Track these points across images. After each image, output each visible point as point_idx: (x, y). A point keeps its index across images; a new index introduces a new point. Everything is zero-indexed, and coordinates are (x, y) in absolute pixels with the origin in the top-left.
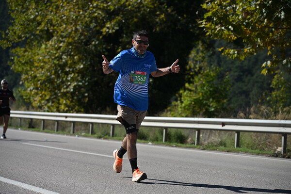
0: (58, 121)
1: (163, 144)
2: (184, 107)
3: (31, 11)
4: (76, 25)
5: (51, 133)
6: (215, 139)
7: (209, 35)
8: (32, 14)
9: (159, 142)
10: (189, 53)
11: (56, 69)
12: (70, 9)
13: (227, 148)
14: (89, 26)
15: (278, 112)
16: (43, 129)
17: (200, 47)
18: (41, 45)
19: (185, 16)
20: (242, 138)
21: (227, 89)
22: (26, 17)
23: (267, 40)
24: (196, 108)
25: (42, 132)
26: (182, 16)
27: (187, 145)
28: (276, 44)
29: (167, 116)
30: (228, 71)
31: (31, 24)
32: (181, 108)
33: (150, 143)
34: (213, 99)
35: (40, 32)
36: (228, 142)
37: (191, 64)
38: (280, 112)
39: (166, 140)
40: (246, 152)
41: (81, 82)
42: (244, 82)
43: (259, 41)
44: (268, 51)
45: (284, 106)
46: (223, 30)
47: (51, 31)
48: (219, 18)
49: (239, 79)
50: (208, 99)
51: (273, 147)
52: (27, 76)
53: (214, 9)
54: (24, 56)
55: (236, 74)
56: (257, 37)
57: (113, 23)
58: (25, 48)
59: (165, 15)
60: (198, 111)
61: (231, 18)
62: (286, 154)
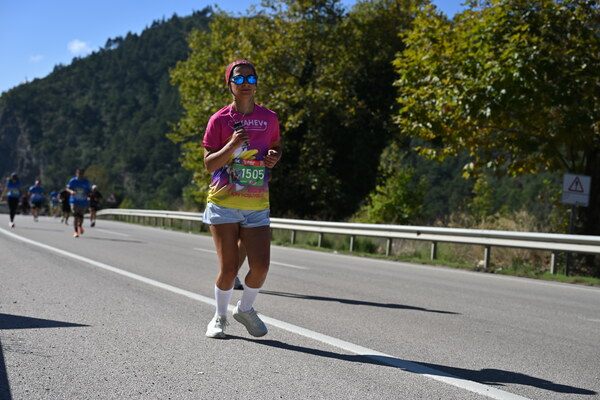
1: (350, 254)
2: (374, 213)
3: (206, 101)
6: (409, 249)
7: (405, 133)
8: (207, 105)
9: (346, 251)
10: (381, 152)
13: (422, 260)
15: (481, 221)
17: (394, 146)
19: (378, 111)
20: (440, 249)
21: (424, 193)
22: (200, 108)
23: (470, 139)
24: (388, 215)
26: (375, 111)
27: (378, 256)
28: (480, 144)
29: (354, 222)
32: (371, 213)
33: (336, 252)
34: (407, 204)
36: (423, 253)
37: (383, 164)
38: (483, 221)
39: (353, 249)
40: (444, 265)
42: (442, 186)
43: (461, 140)
44: (470, 152)
45: (488, 214)
46: (420, 127)
48: (416, 114)
49: (436, 183)
50: (401, 204)
51: (474, 260)
52: (199, 174)
53: (410, 103)
54: (197, 152)
55: (434, 177)
56: (459, 136)
57: (297, 116)
58: (198, 142)
59: (356, 110)
60: (390, 217)
61: (430, 114)
62: (490, 268)
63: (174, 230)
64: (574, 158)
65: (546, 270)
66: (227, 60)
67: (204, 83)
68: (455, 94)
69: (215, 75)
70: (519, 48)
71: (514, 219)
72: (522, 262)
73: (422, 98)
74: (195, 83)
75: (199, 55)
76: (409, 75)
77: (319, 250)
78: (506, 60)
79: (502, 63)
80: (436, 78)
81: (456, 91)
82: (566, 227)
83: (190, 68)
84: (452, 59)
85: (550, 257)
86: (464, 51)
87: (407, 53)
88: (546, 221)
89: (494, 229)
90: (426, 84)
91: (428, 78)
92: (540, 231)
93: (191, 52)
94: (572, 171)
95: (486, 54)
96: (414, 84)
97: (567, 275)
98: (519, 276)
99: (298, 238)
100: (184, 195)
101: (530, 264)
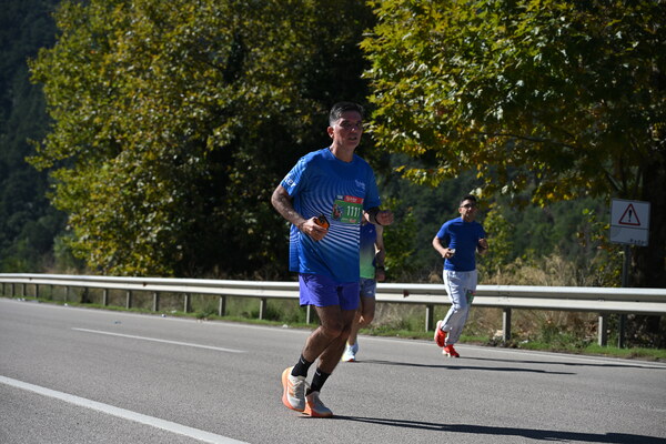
0: (130, 291)
1: (309, 327)
3: (84, 108)
4: (159, 131)
5: (120, 311)
6: (393, 317)
7: (380, 145)
8: (86, 114)
9: (300, 324)
11: (128, 204)
12: (149, 105)
14: (182, 133)
15: (495, 271)
16: (107, 304)
18: (102, 165)
21: (411, 235)
22: (76, 118)
23: (476, 153)
25: (104, 309)
28: (491, 159)
30: (410, 205)
31: (84, 129)
33: (285, 326)
35: (99, 143)
36: (415, 322)
38: (499, 272)
39: (311, 321)
41: (169, 225)
43: (462, 155)
44: (477, 172)
45: (505, 263)
46: (403, 138)
47: (118, 141)
48: (397, 119)
51: (488, 329)
52: (78, 216)
53: (388, 103)
54: (73, 183)
55: (425, 210)
56: (459, 148)
58: (74, 169)
61: (416, 118)
62: (511, 341)
63: (40, 302)
64: (625, 176)
65: (592, 341)
66: (115, 44)
67: (81, 80)
68: (452, 88)
69: (97, 69)
70: (541, 19)
71: (544, 269)
72: (557, 331)
73: (405, 94)
74: (67, 80)
75: (70, 41)
76: (384, 62)
77: (260, 324)
78: (524, 36)
79: (517, 41)
80: (423, 66)
81: (453, 84)
82: (617, 278)
83: (60, 58)
84: (445, 37)
85: (596, 321)
86: (461, 24)
87: (379, 30)
88: (588, 268)
89: (515, 284)
90: (409, 75)
91: (414, 64)
92: (581, 284)
93: (61, 34)
94: (623, 195)
95: (494, 29)
96: (391, 75)
97: (622, 347)
98: (554, 351)
99: (228, 307)
100: (56, 248)
101: (569, 332)
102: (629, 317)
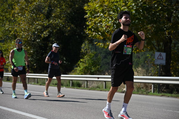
1: (70, 88)
2: (80, 70)
3: (7, 25)
6: (95, 85)
7: (90, 37)
8: (7, 27)
9: (69, 87)
10: (82, 45)
12: (25, 25)
13: (100, 89)
14: (35, 33)
17: (87, 42)
18: (12, 42)
21: (100, 62)
22: (4, 28)
24: (86, 71)
27: (82, 88)
30: (99, 53)
31: (7, 32)
32: (79, 70)
33: (64, 87)
34: (93, 66)
35: (11, 36)
36: (101, 86)
37: (83, 50)
39: (72, 86)
42: (107, 58)
46: (96, 34)
47: (16, 35)
48: (95, 29)
49: (105, 57)
50: (91, 67)
51: (121, 88)
52: (5, 56)
53: (92, 25)
54: (4, 47)
55: (104, 55)
58: (4, 43)
59: (70, 28)
60: (87, 72)
61: (100, 29)
64: (159, 45)
65: (150, 91)
66: (15, 8)
67: (6, 18)
68: (110, 21)
69: (10, 14)
71: (136, 71)
72: (140, 89)
73: (97, 22)
75: (3, 6)
76: (91, 13)
78: (130, 6)
79: (128, 7)
80: (102, 14)
81: (110, 19)
82: (157, 74)
84: (108, 6)
85: (152, 86)
86: (113, 3)
87: (89, 4)
88: (149, 71)
90: (98, 17)
91: (99, 14)
94: (158, 51)
95: (122, 4)
96: (93, 17)
97: (159, 93)
98: (140, 94)
101: (144, 89)
102: (161, 85)
